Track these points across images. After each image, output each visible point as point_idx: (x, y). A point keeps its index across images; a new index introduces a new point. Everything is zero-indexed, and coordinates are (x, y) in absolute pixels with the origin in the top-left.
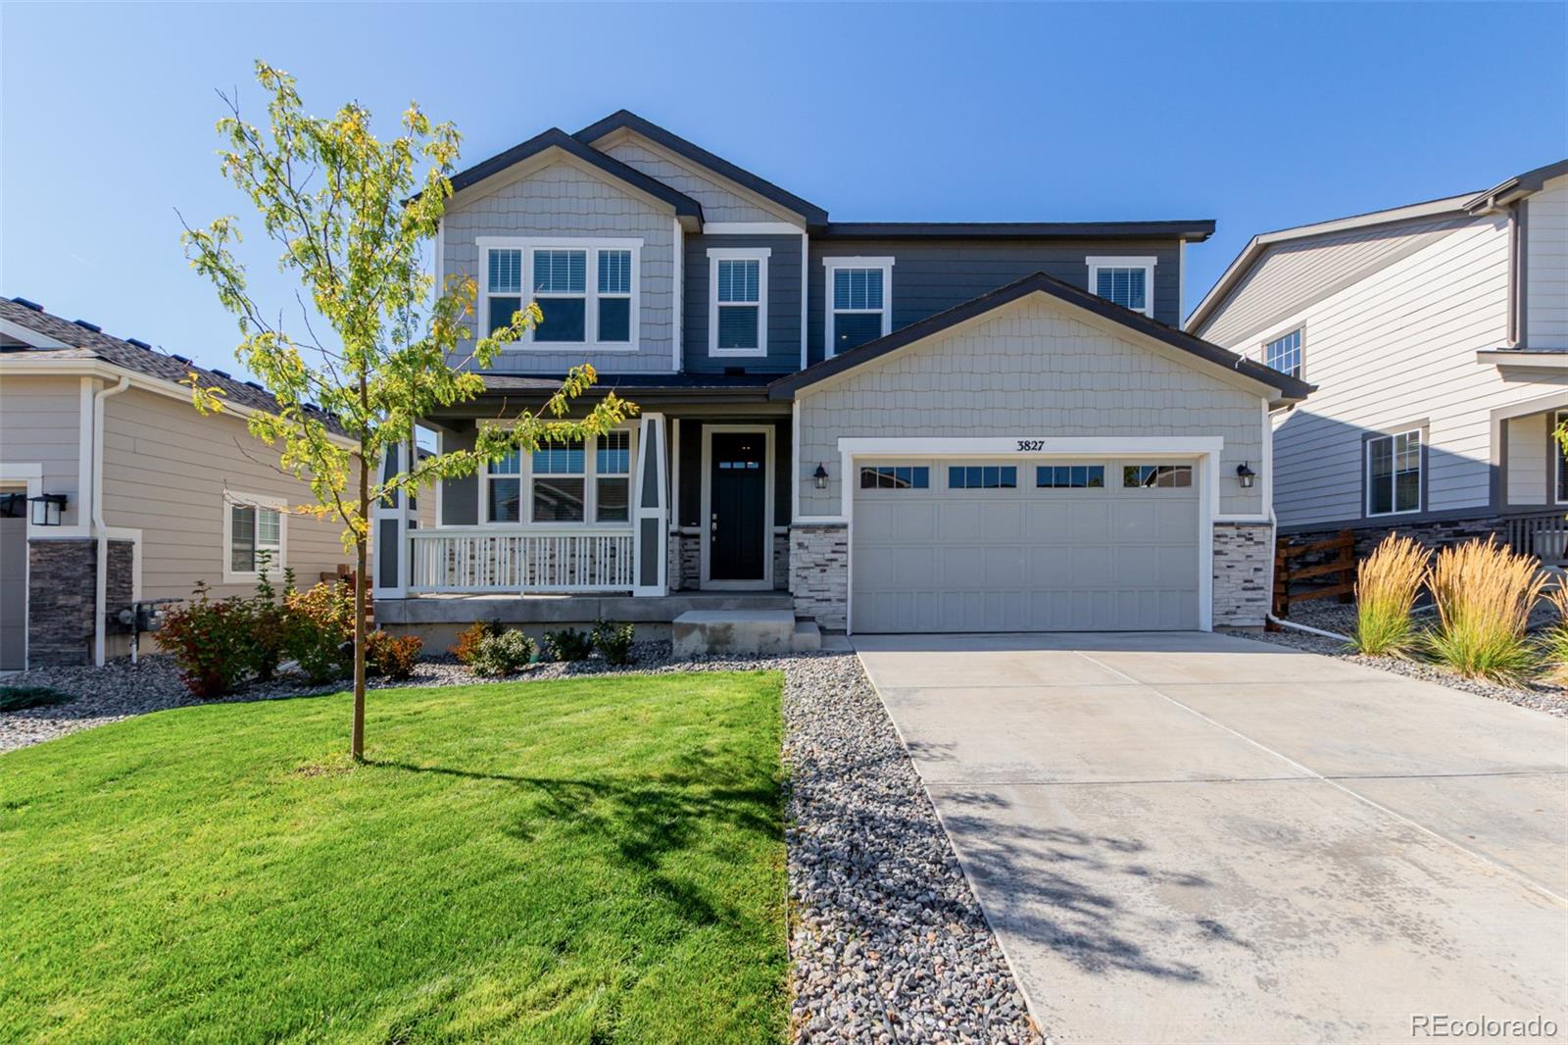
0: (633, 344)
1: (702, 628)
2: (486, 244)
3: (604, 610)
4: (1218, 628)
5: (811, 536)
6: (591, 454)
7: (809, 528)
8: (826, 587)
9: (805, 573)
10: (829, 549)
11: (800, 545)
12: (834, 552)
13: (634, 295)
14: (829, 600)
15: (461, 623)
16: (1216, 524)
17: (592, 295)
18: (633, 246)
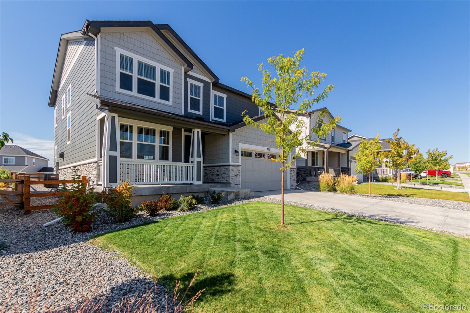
0: (170, 103)
1: (234, 192)
2: (119, 51)
3: (188, 189)
4: (291, 188)
5: (234, 168)
6: (157, 137)
7: (234, 166)
8: (236, 181)
9: (233, 177)
10: (237, 171)
11: (232, 170)
12: (238, 172)
13: (171, 87)
14: (237, 185)
15: (143, 195)
16: (291, 168)
17: (158, 83)
18: (171, 71)
